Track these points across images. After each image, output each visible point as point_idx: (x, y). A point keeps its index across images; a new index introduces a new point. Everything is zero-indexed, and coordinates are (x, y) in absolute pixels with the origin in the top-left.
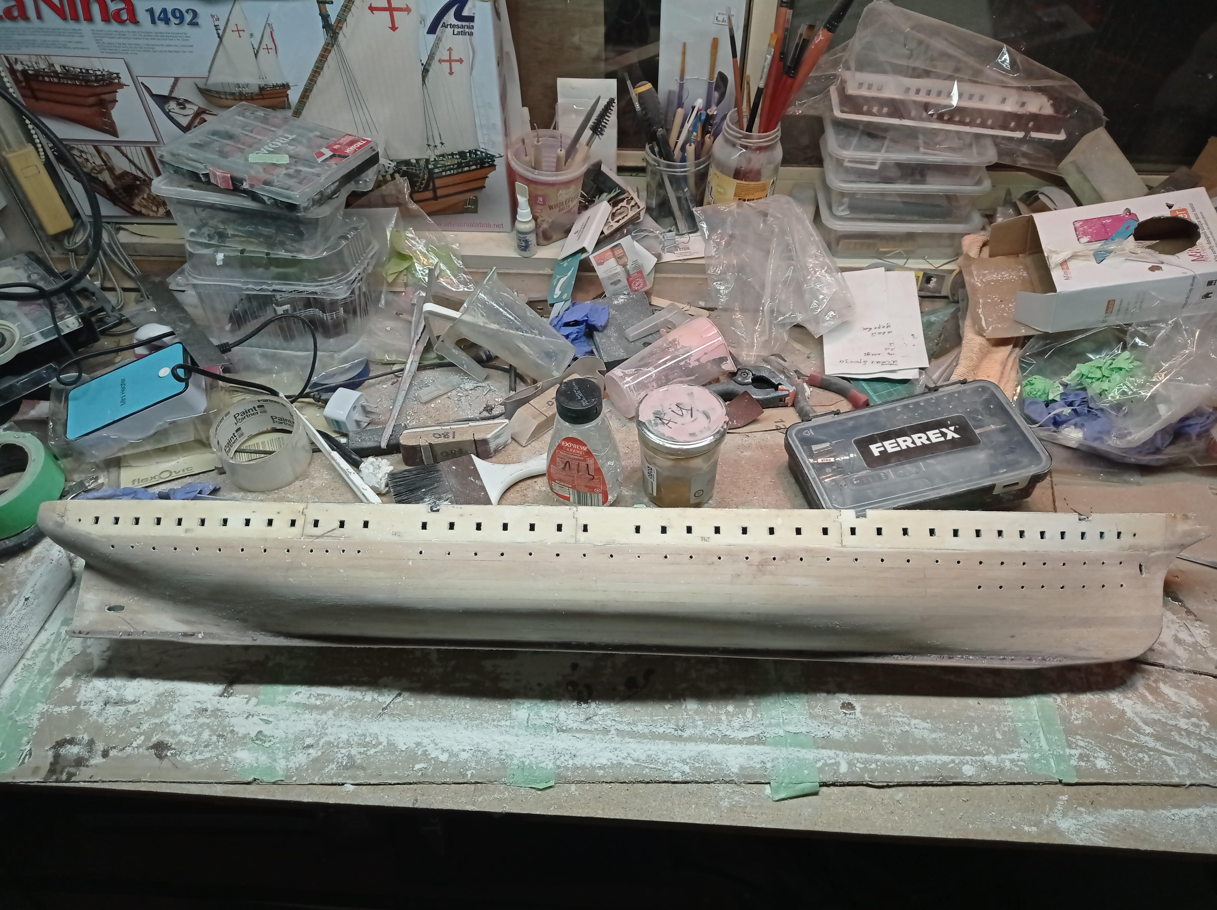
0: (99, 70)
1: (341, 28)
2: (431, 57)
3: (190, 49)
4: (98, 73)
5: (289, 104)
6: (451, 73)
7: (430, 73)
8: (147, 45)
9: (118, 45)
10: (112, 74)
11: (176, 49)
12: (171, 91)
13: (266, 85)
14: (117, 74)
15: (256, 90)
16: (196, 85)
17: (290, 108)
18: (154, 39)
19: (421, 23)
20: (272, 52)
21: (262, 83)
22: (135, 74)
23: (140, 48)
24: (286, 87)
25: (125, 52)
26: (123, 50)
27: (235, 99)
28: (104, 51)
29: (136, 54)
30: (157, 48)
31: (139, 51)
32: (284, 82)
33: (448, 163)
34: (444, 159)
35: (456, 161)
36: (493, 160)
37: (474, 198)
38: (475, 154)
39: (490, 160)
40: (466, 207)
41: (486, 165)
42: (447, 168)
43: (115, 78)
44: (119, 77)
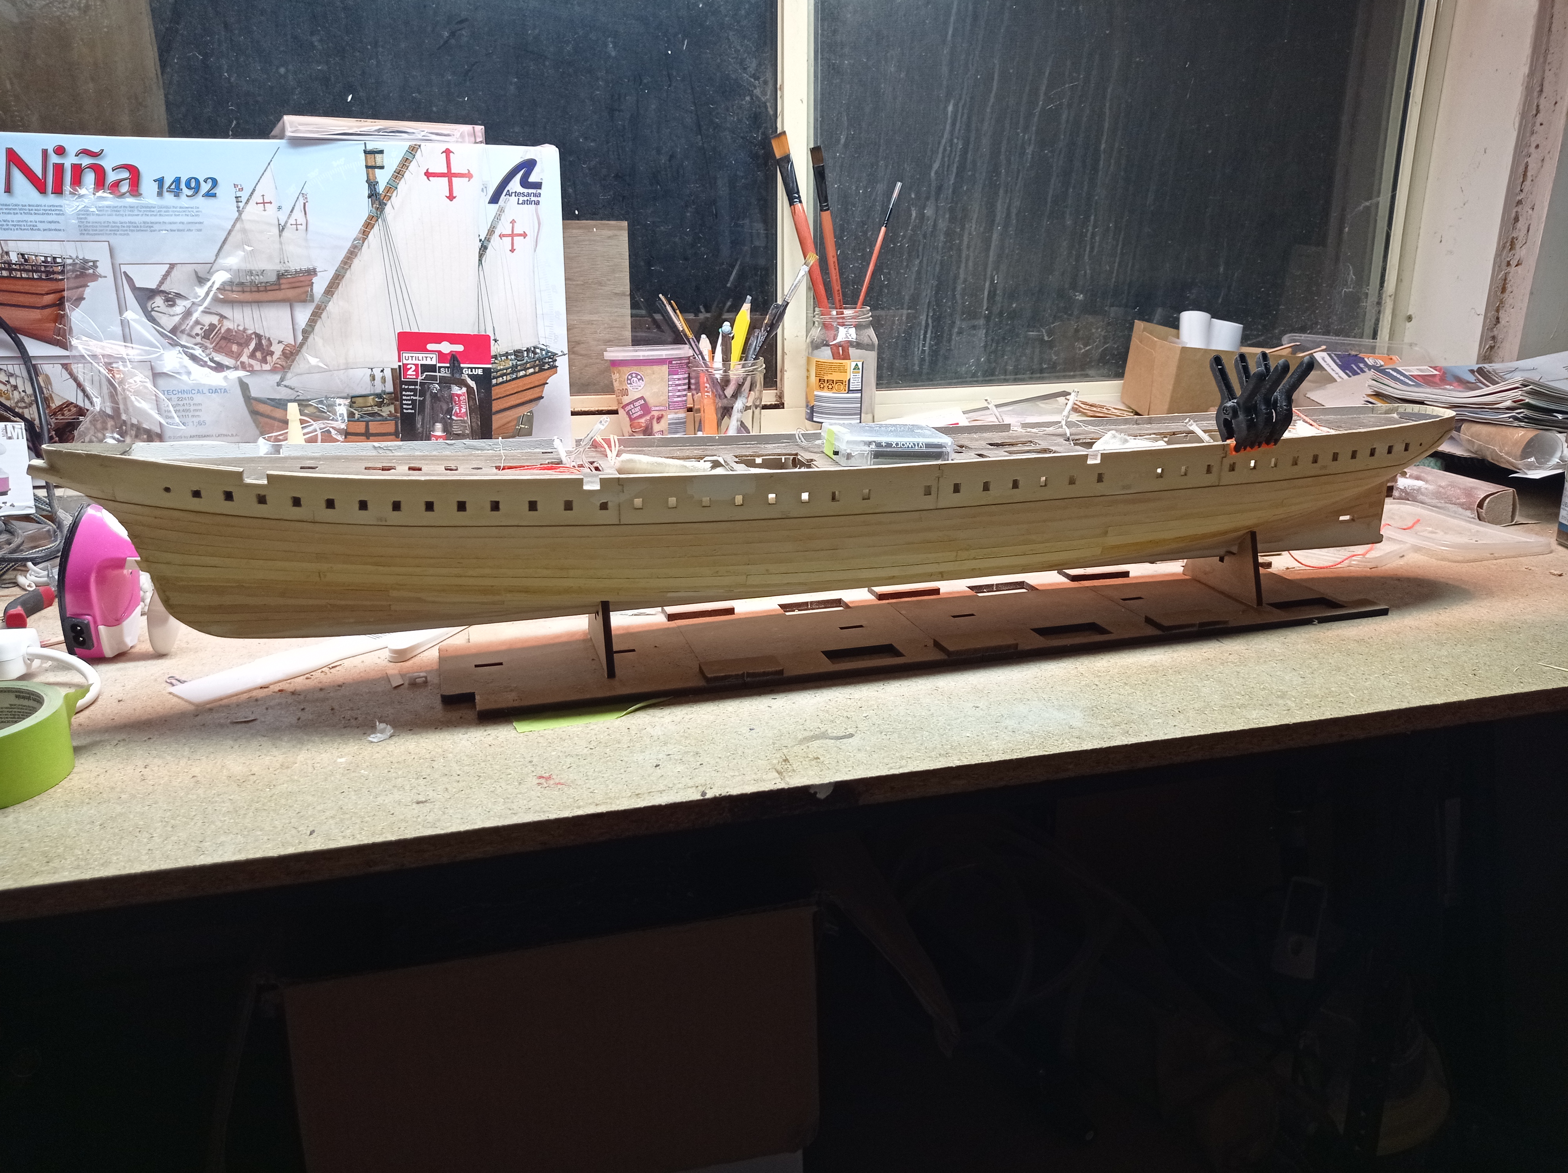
0: (71, 258)
1: (390, 197)
2: (491, 232)
3: (198, 226)
4: (69, 261)
5: (312, 296)
6: (512, 250)
7: (487, 251)
8: (144, 223)
9: (106, 225)
10: (87, 261)
11: (181, 227)
12: (161, 283)
13: (286, 271)
14: (95, 262)
15: (273, 278)
16: (196, 273)
17: (312, 301)
18: (156, 215)
19: (483, 190)
20: (302, 229)
21: (281, 268)
22: (119, 261)
23: (135, 227)
24: (312, 272)
25: (113, 232)
26: (110, 231)
27: (243, 292)
28: (86, 232)
29: (128, 234)
30: (156, 227)
31: (132, 231)
32: (311, 267)
33: (500, 367)
34: (497, 362)
35: (510, 363)
36: (554, 360)
37: (529, 415)
38: (534, 352)
39: (551, 361)
40: (518, 428)
41: (546, 366)
42: (500, 373)
43: (91, 267)
44: (95, 266)
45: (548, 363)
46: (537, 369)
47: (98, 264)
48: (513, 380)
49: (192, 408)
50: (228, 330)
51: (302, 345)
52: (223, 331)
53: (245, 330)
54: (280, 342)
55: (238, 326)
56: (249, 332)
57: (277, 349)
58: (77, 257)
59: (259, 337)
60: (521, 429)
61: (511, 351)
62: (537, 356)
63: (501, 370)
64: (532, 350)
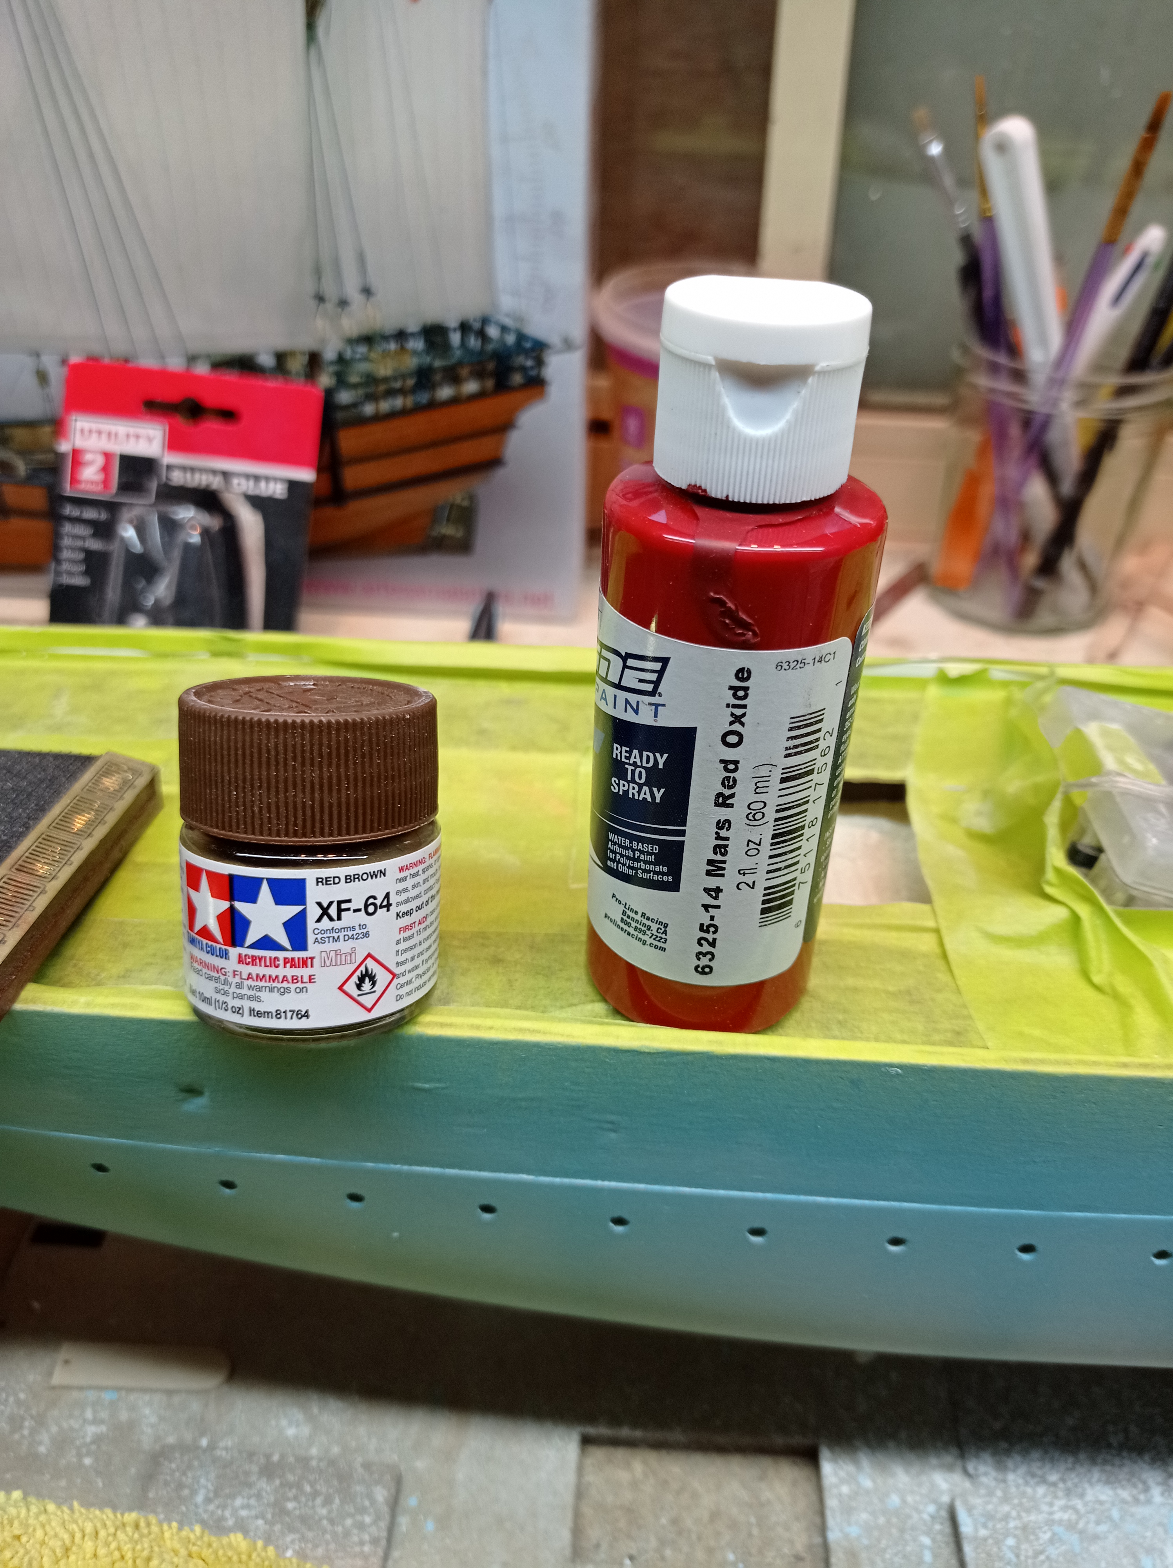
33: (384, 370)
34: (373, 355)
35: (411, 363)
36: (540, 362)
37: (466, 503)
38: (482, 334)
39: (529, 363)
40: (434, 533)
41: (517, 379)
42: (382, 388)
45: (523, 369)
46: (490, 383)
48: (419, 409)
60: (444, 537)
61: (413, 327)
62: (490, 347)
63: (386, 380)
64: (477, 325)
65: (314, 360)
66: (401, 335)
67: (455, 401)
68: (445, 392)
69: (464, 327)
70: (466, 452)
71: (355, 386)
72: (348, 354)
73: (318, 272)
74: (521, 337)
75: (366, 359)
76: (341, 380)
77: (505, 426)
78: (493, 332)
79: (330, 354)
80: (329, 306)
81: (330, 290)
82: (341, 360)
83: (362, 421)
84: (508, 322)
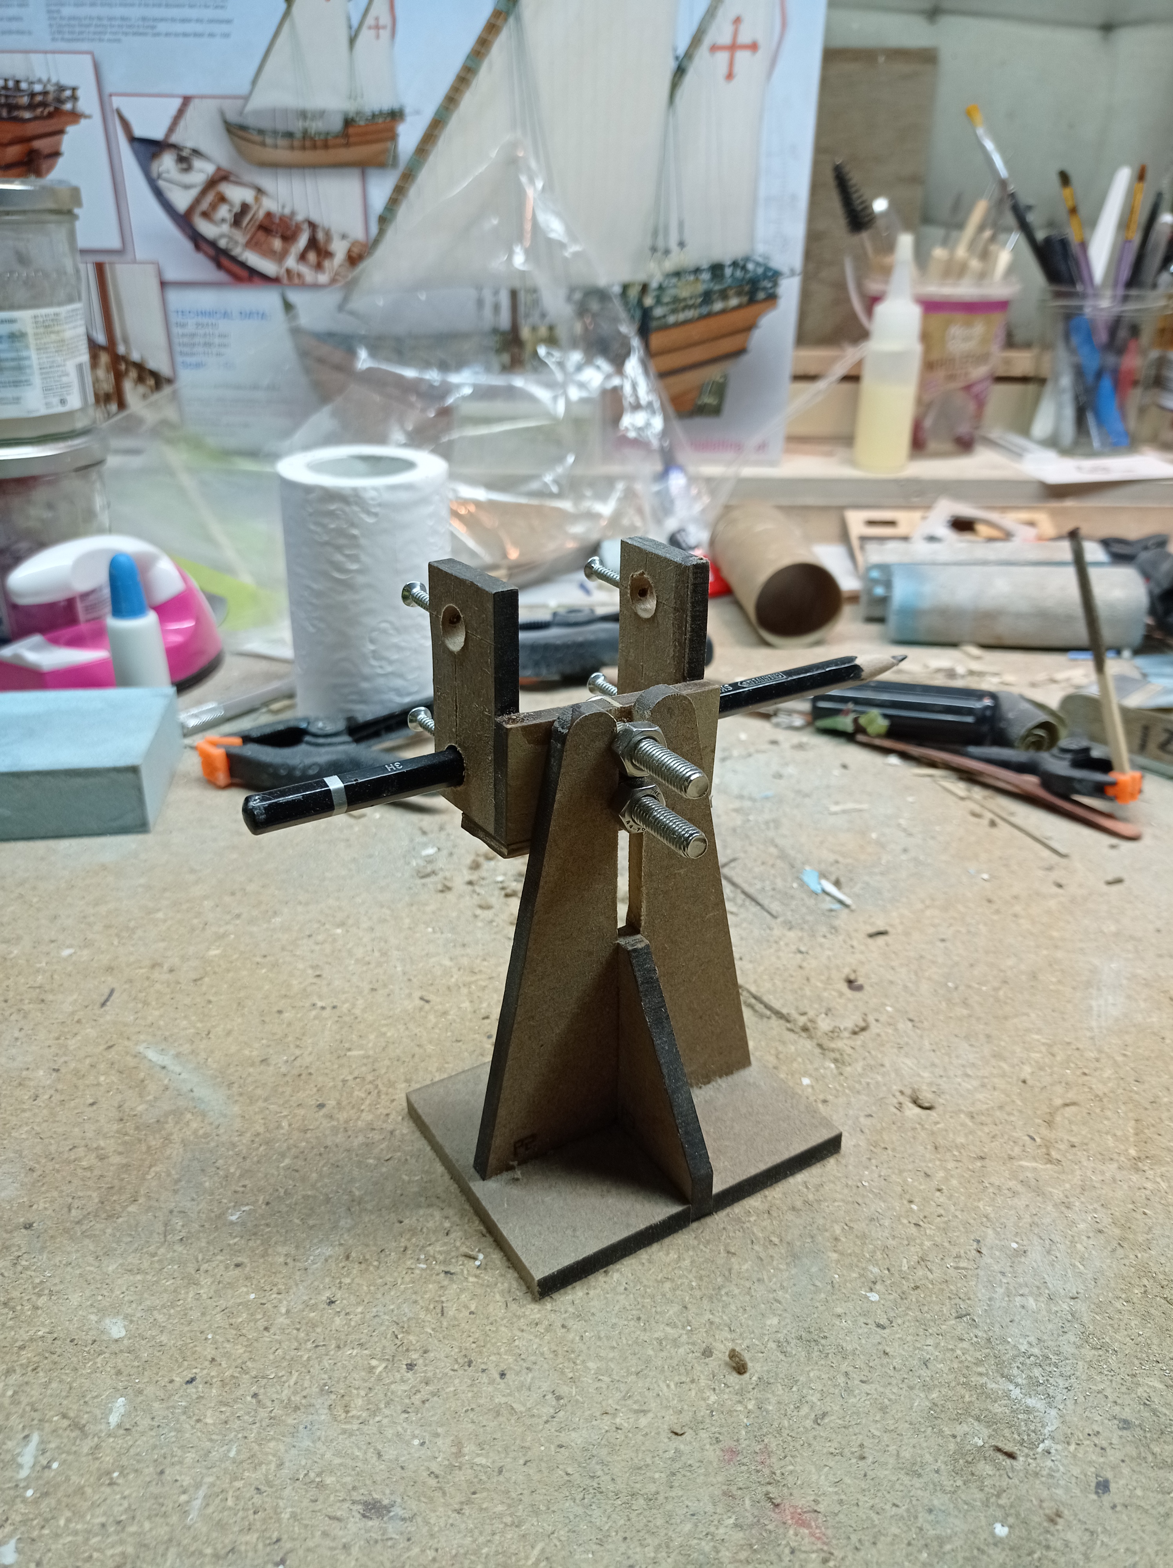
0: (40, 81)
2: (696, 40)
3: (224, 28)
4: (38, 88)
5: (395, 157)
6: (730, 76)
7: (686, 78)
8: (144, 19)
9: (87, 22)
12: (172, 129)
13: (358, 113)
14: (74, 89)
15: (337, 125)
16: (222, 114)
17: (395, 164)
18: (160, 6)
20: (385, 34)
21: (350, 107)
22: (108, 89)
23: (130, 26)
24: (396, 115)
25: (97, 37)
26: (95, 33)
27: (292, 148)
28: (60, 36)
29: (119, 41)
30: (162, 27)
31: (126, 34)
32: (396, 106)
33: (684, 293)
34: (679, 284)
35: (701, 288)
36: (775, 284)
37: (722, 380)
38: (744, 268)
39: (769, 285)
40: (700, 403)
41: (761, 295)
42: (682, 304)
43: (68, 98)
44: (74, 98)
45: (765, 289)
46: (745, 299)
47: (80, 93)
48: (702, 317)
49: (217, 341)
50: (269, 215)
51: (377, 242)
52: (261, 214)
53: (293, 213)
54: (344, 237)
55: (283, 207)
56: (300, 217)
57: (339, 249)
58: (49, 80)
59: (313, 226)
60: (705, 405)
61: (705, 265)
62: (748, 276)
63: (685, 299)
64: (741, 263)
65: (645, 288)
66: (697, 271)
67: (723, 311)
68: (718, 306)
69: (735, 264)
70: (726, 346)
71: (667, 304)
72: (665, 285)
73: (655, 234)
74: (767, 269)
75: (675, 286)
76: (658, 301)
77: (749, 327)
78: (750, 266)
79: (654, 284)
80: (659, 254)
81: (661, 244)
82: (661, 288)
83: (666, 327)
84: (760, 260)
